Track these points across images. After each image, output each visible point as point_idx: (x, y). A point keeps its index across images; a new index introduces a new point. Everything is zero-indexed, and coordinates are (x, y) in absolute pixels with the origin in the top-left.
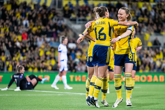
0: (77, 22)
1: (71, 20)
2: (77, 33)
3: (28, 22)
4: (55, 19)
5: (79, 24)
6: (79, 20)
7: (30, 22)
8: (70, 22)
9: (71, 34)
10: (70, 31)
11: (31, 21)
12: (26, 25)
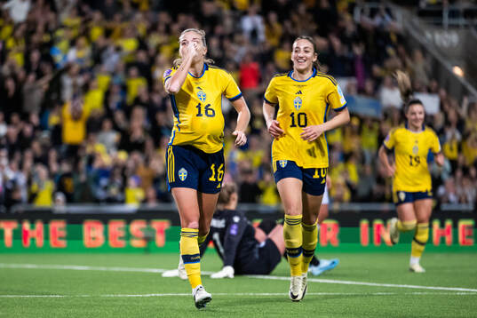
0: (446, 20)
1: (422, 14)
2: (447, 64)
3: (259, 20)
4: (362, 11)
5: (453, 27)
6: (453, 14)
7: (267, 22)
8: (417, 21)
9: (420, 65)
10: (418, 54)
11: (273, 17)
12: (254, 33)
